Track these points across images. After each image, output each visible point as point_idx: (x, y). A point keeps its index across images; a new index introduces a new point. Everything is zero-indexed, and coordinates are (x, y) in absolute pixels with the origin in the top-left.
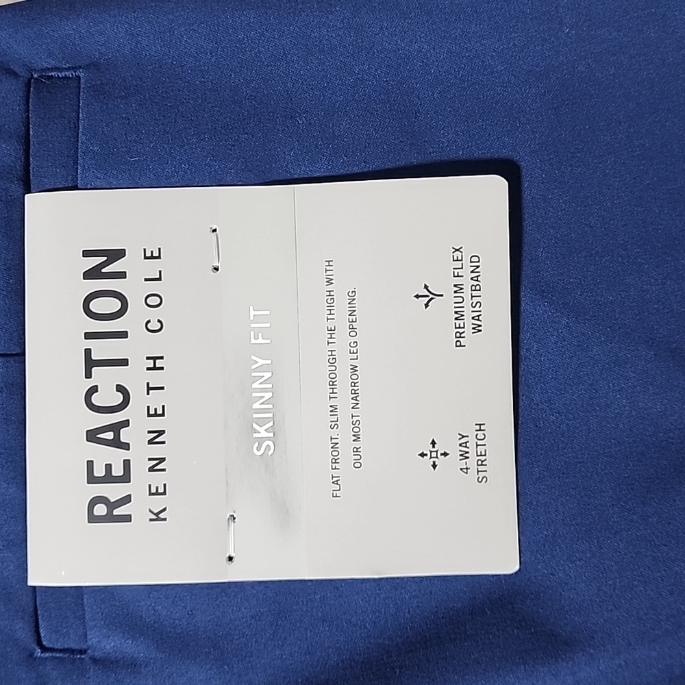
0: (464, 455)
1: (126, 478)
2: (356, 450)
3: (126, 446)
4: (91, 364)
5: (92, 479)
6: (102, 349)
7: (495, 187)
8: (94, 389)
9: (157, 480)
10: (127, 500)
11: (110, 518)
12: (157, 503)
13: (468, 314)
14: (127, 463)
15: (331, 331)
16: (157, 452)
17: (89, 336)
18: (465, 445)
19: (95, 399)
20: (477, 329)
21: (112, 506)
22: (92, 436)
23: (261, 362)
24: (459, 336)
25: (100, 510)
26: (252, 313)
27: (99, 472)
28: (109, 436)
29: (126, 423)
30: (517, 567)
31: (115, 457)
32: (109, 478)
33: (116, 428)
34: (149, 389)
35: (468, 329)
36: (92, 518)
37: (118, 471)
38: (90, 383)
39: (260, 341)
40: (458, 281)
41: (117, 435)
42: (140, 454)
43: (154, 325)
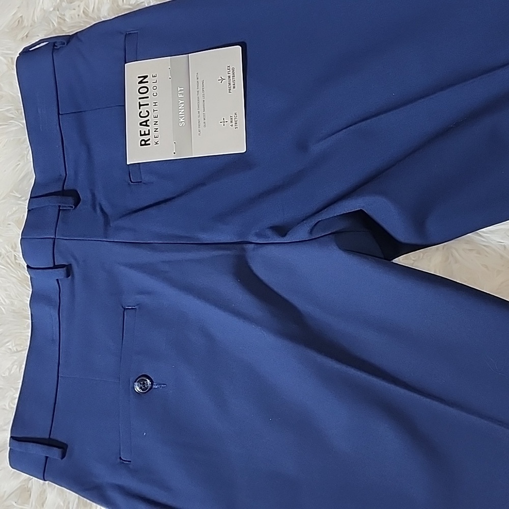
0: (231, 122)
1: (149, 134)
2: (204, 123)
3: (148, 126)
4: (140, 105)
5: (141, 135)
6: (143, 102)
7: (238, 49)
8: (141, 112)
9: (156, 134)
10: (149, 139)
11: (145, 145)
12: (156, 140)
13: (232, 84)
14: (149, 130)
15: (198, 91)
16: (156, 127)
17: (140, 98)
18: (232, 119)
19: (141, 115)
20: (234, 87)
21: (146, 141)
22: (141, 124)
23: (181, 102)
24: (230, 90)
25: (143, 143)
26: (179, 89)
27: (143, 133)
28: (145, 124)
29: (148, 120)
30: (245, 150)
31: (146, 129)
32: (145, 134)
33: (146, 121)
34: (154, 111)
35: (232, 88)
36: (141, 145)
37: (147, 133)
38: (140, 110)
39: (181, 96)
40: (229, 75)
41: (147, 123)
42: (152, 127)
43: (155, 94)
